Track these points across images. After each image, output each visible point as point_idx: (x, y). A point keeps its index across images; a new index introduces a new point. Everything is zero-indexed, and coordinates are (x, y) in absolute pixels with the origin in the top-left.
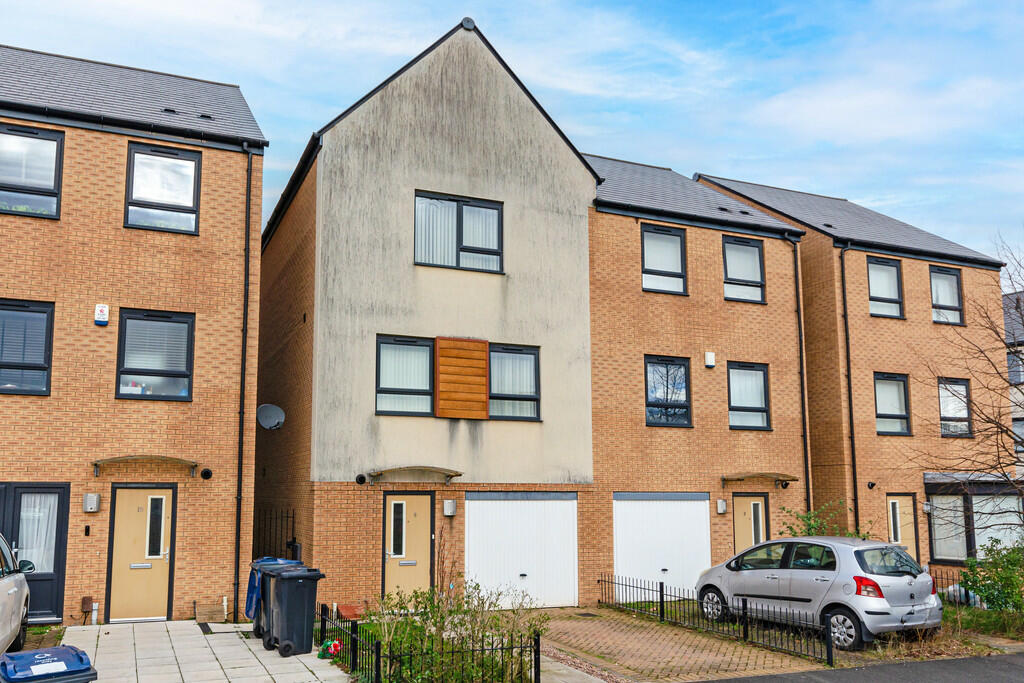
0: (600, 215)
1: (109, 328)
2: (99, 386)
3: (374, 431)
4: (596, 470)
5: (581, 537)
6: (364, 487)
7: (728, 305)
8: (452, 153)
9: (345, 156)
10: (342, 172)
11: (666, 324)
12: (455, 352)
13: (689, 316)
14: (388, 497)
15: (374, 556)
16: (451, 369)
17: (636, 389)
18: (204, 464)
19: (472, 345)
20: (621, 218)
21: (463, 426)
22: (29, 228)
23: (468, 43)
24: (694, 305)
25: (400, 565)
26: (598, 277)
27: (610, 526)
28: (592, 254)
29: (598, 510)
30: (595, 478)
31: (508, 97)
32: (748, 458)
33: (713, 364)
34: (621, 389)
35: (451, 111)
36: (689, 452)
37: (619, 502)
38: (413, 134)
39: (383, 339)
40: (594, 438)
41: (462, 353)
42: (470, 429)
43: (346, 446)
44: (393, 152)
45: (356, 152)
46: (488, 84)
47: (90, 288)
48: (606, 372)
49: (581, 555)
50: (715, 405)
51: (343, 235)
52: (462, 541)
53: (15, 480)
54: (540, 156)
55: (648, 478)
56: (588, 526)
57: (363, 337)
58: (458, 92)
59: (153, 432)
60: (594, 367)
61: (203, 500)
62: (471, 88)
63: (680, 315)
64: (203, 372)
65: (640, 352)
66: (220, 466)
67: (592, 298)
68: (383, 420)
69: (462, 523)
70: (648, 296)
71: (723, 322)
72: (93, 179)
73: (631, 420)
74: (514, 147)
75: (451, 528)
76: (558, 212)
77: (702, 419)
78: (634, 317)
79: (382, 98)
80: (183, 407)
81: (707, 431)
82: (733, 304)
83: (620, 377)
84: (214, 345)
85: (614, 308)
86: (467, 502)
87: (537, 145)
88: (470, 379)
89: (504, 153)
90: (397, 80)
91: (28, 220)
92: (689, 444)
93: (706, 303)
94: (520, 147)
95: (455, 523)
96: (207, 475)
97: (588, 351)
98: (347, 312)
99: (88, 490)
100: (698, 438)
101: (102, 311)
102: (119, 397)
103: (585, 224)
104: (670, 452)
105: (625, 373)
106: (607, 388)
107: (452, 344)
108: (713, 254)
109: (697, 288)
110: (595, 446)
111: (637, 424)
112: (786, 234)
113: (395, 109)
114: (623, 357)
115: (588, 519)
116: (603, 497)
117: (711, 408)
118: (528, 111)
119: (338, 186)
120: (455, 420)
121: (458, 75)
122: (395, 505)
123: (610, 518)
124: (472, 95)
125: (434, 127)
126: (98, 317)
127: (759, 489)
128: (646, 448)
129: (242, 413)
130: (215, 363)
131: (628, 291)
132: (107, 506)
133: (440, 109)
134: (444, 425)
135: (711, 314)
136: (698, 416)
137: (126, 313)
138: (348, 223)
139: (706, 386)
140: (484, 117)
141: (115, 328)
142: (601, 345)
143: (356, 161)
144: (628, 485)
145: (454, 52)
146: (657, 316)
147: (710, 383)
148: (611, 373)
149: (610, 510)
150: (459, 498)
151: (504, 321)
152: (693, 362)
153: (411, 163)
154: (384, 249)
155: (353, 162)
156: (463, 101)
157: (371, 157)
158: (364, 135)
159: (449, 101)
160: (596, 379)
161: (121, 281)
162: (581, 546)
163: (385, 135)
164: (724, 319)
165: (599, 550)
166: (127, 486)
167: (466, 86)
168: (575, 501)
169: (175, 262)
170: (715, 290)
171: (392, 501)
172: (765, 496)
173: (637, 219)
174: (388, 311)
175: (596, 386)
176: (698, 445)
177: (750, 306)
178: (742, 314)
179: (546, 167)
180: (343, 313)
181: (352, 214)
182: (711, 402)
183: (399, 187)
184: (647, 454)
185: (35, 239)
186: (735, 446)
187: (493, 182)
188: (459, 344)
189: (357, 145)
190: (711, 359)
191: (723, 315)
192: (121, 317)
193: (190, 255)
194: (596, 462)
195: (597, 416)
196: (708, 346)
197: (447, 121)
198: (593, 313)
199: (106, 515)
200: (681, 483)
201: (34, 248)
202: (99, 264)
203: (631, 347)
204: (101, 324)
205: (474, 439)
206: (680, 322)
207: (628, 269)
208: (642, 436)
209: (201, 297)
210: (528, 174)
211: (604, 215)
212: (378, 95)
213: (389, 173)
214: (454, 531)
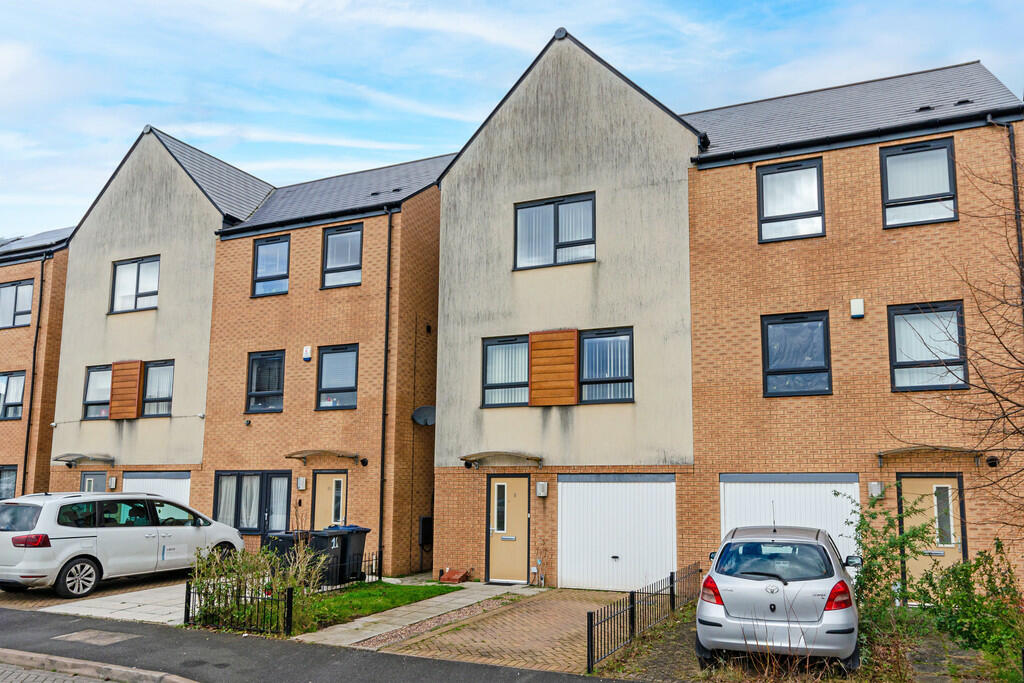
0: (702, 174)
1: (311, 362)
2: (306, 403)
3: (479, 422)
4: (697, 449)
5: (680, 522)
6: (471, 471)
7: (889, 235)
8: (545, 160)
9: (457, 193)
10: (455, 206)
11: (793, 276)
12: (545, 345)
13: (826, 260)
14: (493, 480)
15: (479, 530)
16: (542, 361)
17: (749, 356)
18: (363, 455)
19: (561, 336)
20: (730, 169)
21: (555, 413)
22: (273, 303)
23: (561, 52)
24: (833, 246)
25: (504, 539)
26: (701, 240)
27: (717, 511)
28: (692, 217)
29: (701, 493)
30: (696, 458)
31: (600, 87)
32: (924, 427)
33: (862, 313)
34: (730, 358)
35: (546, 122)
36: (826, 424)
37: (728, 485)
38: (512, 155)
39: (487, 342)
40: (695, 415)
41: (555, 345)
42: (561, 415)
43: (458, 437)
44: (496, 177)
45: (465, 187)
46: (580, 83)
47: (302, 336)
48: (710, 342)
49: (680, 541)
50: (867, 363)
51: (456, 258)
52: (555, 520)
53: (266, 468)
54: (633, 133)
55: (765, 458)
56: (688, 511)
57: (470, 342)
58: (552, 102)
59: (334, 432)
60: (694, 337)
61: (363, 482)
62: (564, 93)
63: (812, 261)
64: (363, 387)
65: (755, 314)
66: (373, 456)
67: (693, 265)
68: (487, 413)
69: (555, 504)
70: (766, 248)
71: (881, 258)
72: (305, 261)
73: (743, 392)
74: (606, 133)
75: (545, 508)
76: (653, 184)
77: (846, 383)
78: (746, 276)
79: (486, 134)
80: (351, 413)
81: (854, 396)
82: (900, 231)
83: (728, 345)
84: (370, 365)
85: (720, 271)
86: (560, 484)
87: (629, 124)
88: (558, 368)
89: (596, 143)
90: (499, 112)
91: (274, 298)
92: (826, 415)
93: (853, 240)
94: (612, 132)
95: (548, 502)
96: (365, 463)
97: (688, 322)
98: (458, 324)
99: (300, 475)
100: (840, 407)
101: (307, 352)
102: (318, 408)
103: (684, 188)
104: (798, 426)
105: (735, 340)
106: (711, 359)
107: (542, 337)
108: (865, 177)
109: (839, 224)
110: (696, 424)
111: (750, 396)
112: (989, 117)
113: (496, 139)
114: (732, 324)
115: (688, 502)
116: (705, 480)
117: (861, 368)
118: (620, 92)
119: (452, 220)
120: (547, 408)
121: (553, 85)
122: (499, 486)
123: (717, 502)
124: (565, 98)
125: (530, 142)
126: (305, 356)
127: (944, 468)
128: (763, 422)
129: (385, 415)
130: (370, 378)
131: (739, 248)
132: (310, 486)
133: (535, 123)
134: (538, 412)
135: (861, 252)
136: (840, 379)
137: (323, 350)
138: (460, 249)
139: (852, 342)
140: (576, 115)
141: (314, 362)
142: (705, 314)
143: (466, 194)
144: (738, 465)
145: (549, 67)
146: (779, 269)
147: (859, 337)
148: (716, 342)
149: (716, 493)
150: (552, 480)
151: (595, 307)
152: (831, 315)
153: (509, 182)
154: (487, 263)
155: (463, 197)
156: (557, 109)
157: (478, 187)
158: (472, 169)
159: (544, 113)
160: (698, 351)
161: (318, 328)
162: (680, 532)
163: (489, 165)
164: (883, 253)
165: (702, 537)
166: (322, 472)
167: (560, 93)
168: (674, 484)
169: (347, 307)
170: (867, 220)
171: (496, 483)
172: (959, 477)
173: (751, 164)
174: (490, 316)
175: (697, 360)
176: (840, 415)
177: (928, 228)
178: (913, 242)
179: (640, 142)
180: (456, 325)
181: (463, 239)
182: (860, 360)
183: (499, 205)
184: (764, 430)
185: (277, 309)
186: (900, 413)
187: (585, 174)
188: (549, 336)
189: (467, 180)
190: (857, 307)
191: (881, 248)
192: (319, 353)
193: (356, 301)
194: (697, 441)
195: (698, 391)
196: (856, 292)
197: (542, 133)
198: (693, 280)
199: (310, 492)
200: (815, 462)
201: (276, 315)
202: (307, 319)
203: (743, 310)
204: (308, 360)
205: (565, 424)
206: (813, 270)
207: (739, 224)
208: (757, 409)
209: (361, 330)
210: (620, 155)
211: (708, 172)
212: (483, 131)
213: (492, 196)
214: (547, 511)
